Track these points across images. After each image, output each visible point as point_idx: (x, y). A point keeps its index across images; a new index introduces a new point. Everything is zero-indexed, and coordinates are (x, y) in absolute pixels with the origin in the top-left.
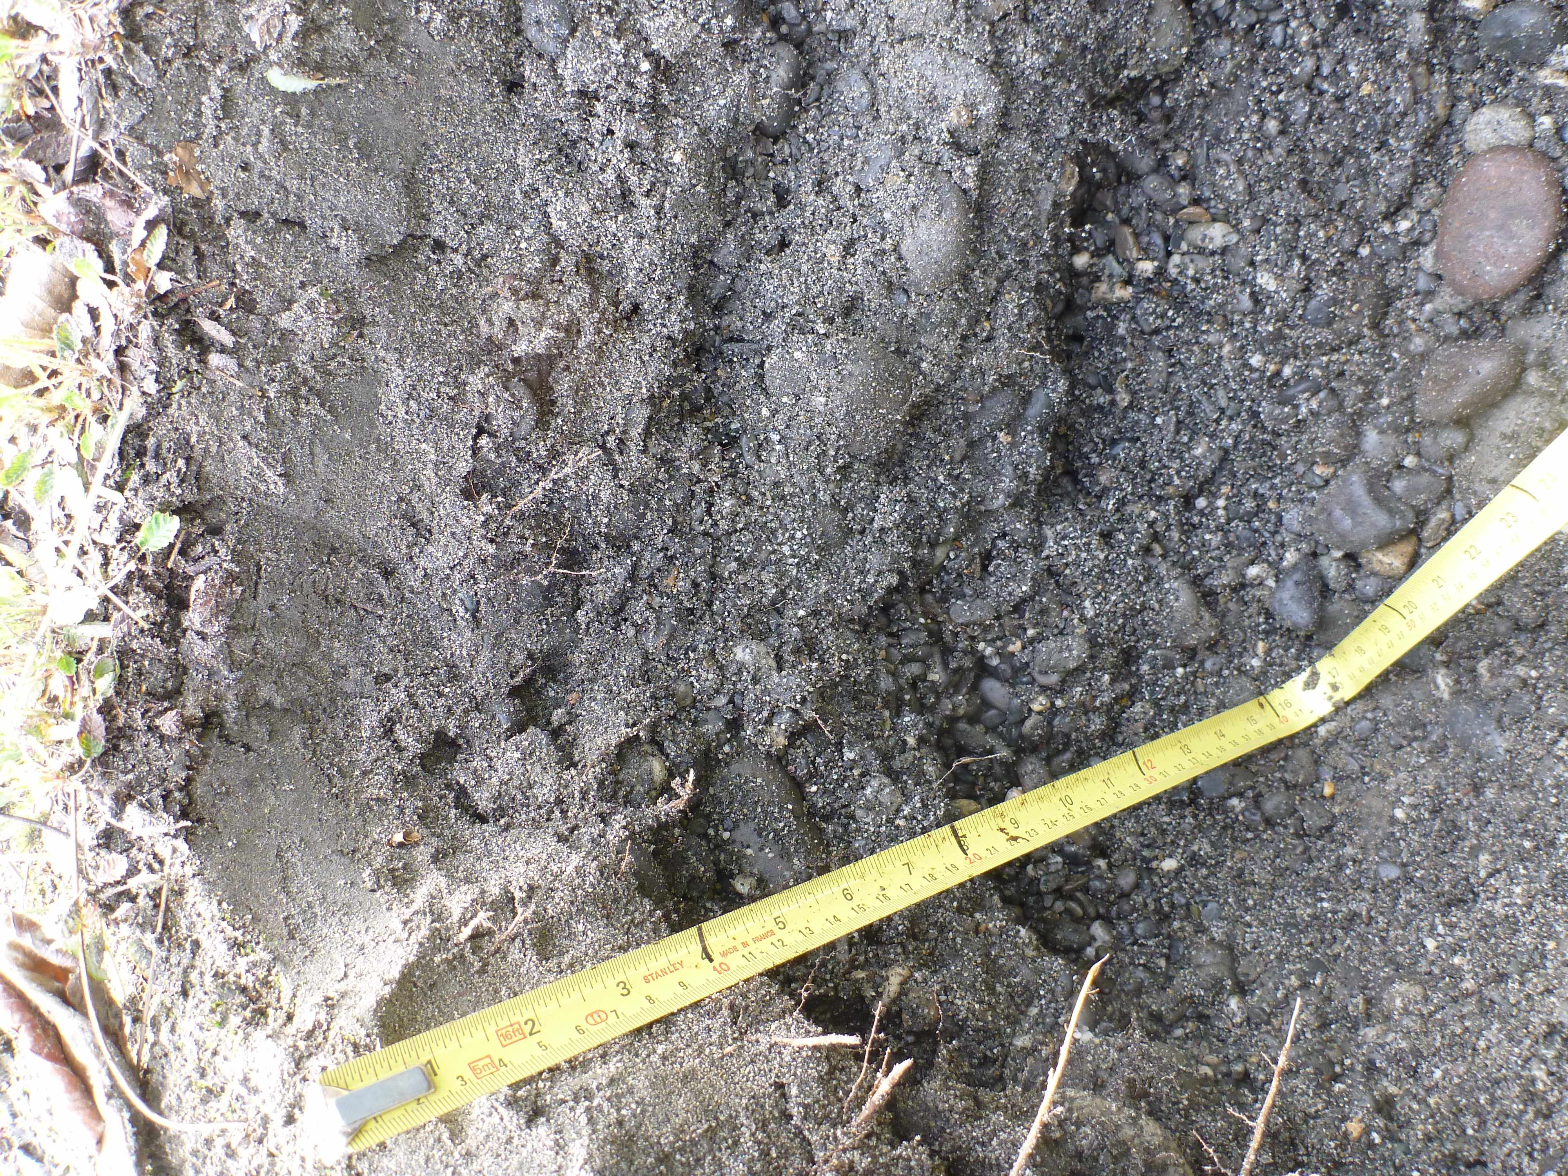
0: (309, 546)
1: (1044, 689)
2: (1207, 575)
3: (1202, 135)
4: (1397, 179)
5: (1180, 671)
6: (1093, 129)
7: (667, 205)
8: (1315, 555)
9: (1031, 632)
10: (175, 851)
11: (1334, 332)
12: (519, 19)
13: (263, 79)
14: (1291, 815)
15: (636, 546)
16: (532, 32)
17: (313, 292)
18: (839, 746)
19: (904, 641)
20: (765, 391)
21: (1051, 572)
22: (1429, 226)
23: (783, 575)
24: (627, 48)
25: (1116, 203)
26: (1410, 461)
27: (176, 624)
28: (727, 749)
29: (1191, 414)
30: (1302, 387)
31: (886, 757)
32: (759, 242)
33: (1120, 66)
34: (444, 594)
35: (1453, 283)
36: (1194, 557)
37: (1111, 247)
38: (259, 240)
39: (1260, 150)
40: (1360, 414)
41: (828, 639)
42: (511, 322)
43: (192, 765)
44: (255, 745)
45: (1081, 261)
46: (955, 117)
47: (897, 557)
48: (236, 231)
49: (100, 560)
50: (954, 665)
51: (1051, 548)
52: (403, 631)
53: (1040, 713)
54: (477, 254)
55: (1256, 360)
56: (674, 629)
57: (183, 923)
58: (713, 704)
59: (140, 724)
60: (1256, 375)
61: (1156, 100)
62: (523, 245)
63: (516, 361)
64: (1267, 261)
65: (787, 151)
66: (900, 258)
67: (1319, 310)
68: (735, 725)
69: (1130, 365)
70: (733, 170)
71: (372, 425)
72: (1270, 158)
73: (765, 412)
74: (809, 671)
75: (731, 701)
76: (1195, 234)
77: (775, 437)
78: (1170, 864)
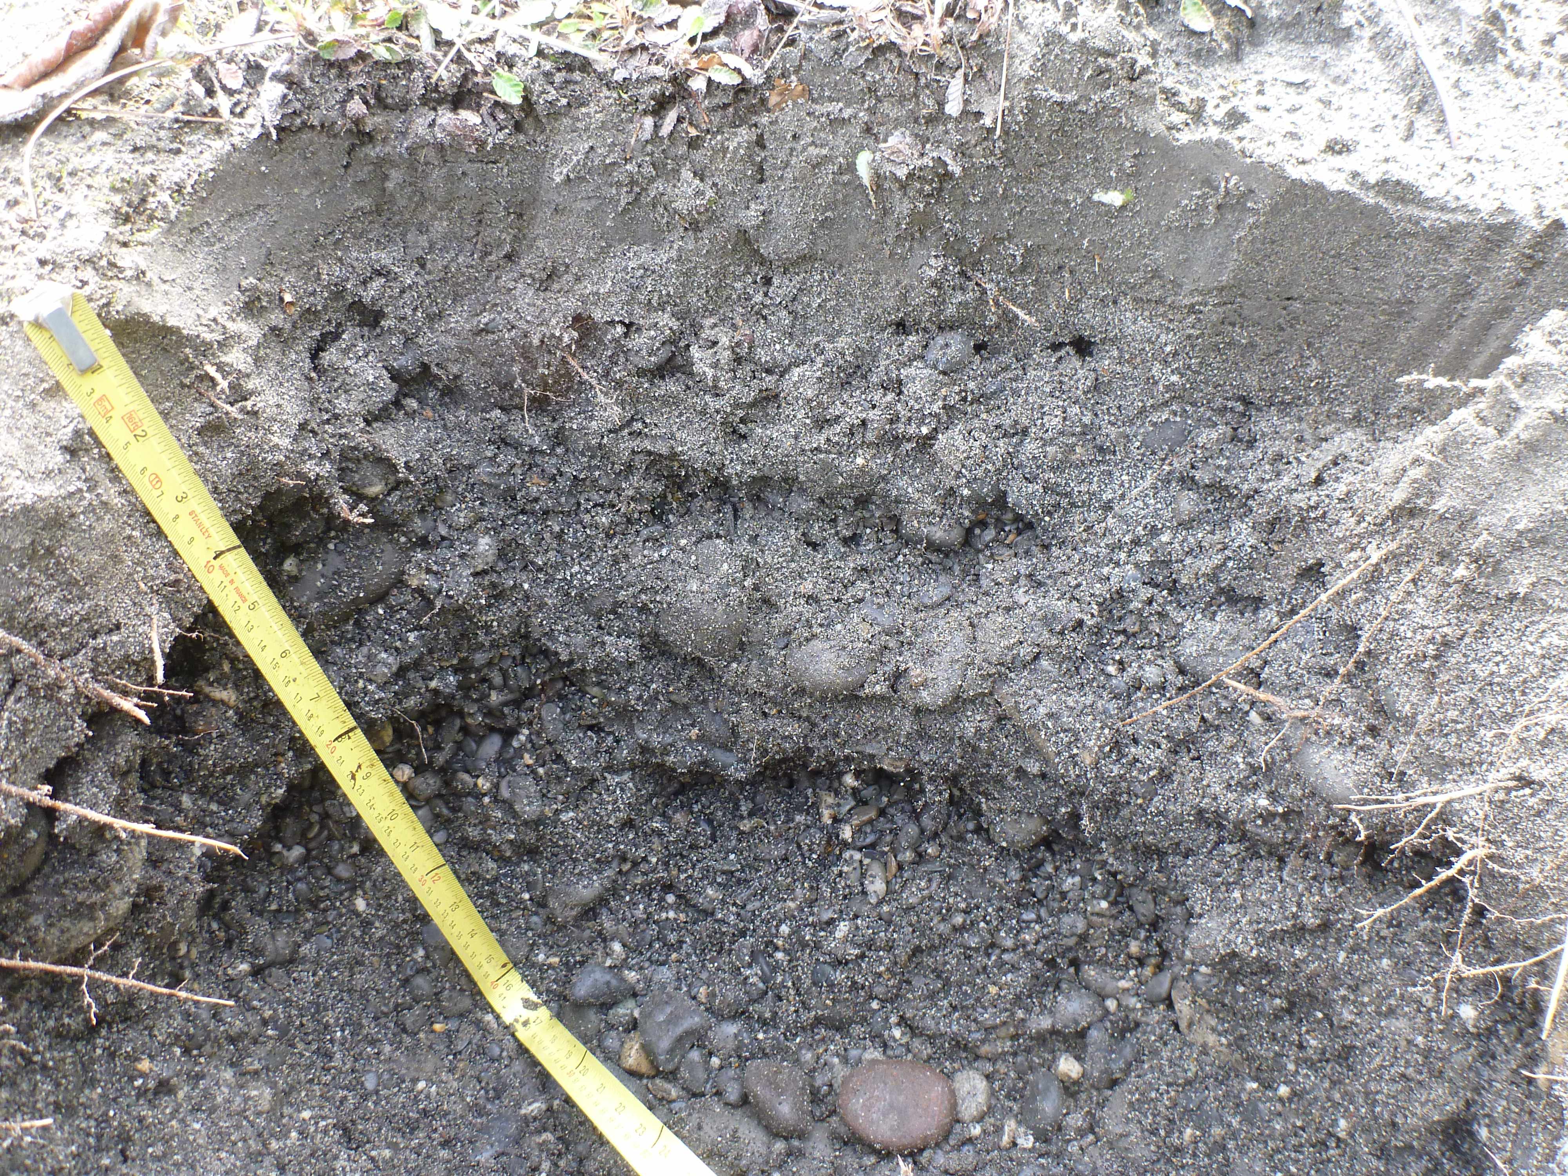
0: (520, 198)
1: (497, 786)
2: (610, 909)
3: (950, 866)
4: (930, 1022)
5: (526, 896)
6: (932, 779)
7: (822, 456)
8: (635, 995)
9: (541, 771)
10: (252, 126)
11: (809, 988)
12: (951, 328)
13: (862, 148)
14: (414, 999)
15: (559, 451)
16: (940, 341)
17: (710, 193)
18: (418, 628)
19: (519, 669)
20: (699, 541)
21: (593, 782)
22: (897, 1052)
23: (556, 567)
24: (937, 415)
25: (896, 803)
26: (715, 1061)
27: (440, 102)
28: (403, 539)
29: (739, 882)
30: (765, 968)
31: (417, 665)
32: (812, 527)
33: (986, 794)
34: (496, 305)
35: (851, 1075)
36: (624, 897)
37: (861, 802)
38: (742, 152)
39: (940, 913)
40: (750, 1018)
41: (507, 609)
42: (715, 343)
43: (326, 128)
44: (350, 171)
45: (849, 780)
46: (916, 673)
47: (583, 657)
48: (745, 134)
49: (483, 37)
50: (506, 710)
51: (612, 780)
52: (463, 274)
53: (476, 785)
54: (765, 312)
55: (785, 929)
56: (497, 487)
57: (194, 138)
58: (439, 524)
59: (353, 84)
60: (774, 931)
61: (971, 826)
62: (778, 347)
63: (688, 346)
64: (857, 928)
65: (888, 541)
66: (808, 640)
67: (823, 974)
68: (424, 543)
69: (772, 828)
70: (862, 502)
71: (621, 241)
72: (935, 921)
73: (683, 542)
74: (477, 598)
75: (443, 538)
76: (876, 869)
77: (664, 552)
78: (361, 904)
